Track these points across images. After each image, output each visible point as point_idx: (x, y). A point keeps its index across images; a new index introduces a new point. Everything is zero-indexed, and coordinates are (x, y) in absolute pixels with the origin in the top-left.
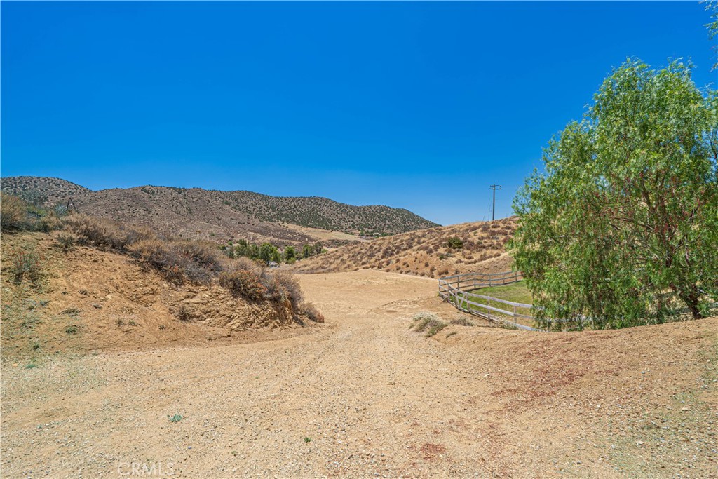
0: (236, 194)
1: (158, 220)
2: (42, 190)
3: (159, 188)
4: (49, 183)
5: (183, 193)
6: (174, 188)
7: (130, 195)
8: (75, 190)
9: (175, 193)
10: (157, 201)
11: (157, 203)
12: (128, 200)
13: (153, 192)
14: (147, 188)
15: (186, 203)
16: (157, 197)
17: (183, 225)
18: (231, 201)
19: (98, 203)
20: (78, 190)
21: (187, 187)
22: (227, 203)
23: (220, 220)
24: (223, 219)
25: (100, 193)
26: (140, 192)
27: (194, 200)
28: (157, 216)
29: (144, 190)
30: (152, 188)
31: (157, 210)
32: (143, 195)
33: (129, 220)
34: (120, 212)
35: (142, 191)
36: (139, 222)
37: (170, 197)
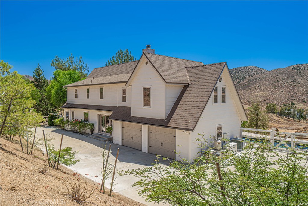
1: (299, 87)
2: (245, 73)
3: (304, 65)
4: (249, 69)
7: (285, 73)
8: (259, 72)
10: (301, 74)
11: (301, 76)
12: (282, 76)
13: (300, 68)
14: (296, 66)
16: (302, 72)
19: (266, 79)
20: (261, 72)
25: (269, 72)
26: (290, 70)
28: (299, 85)
29: (294, 68)
30: (300, 66)
31: (300, 80)
32: (292, 71)
33: (281, 88)
34: (277, 83)
35: (292, 68)
36: (286, 89)
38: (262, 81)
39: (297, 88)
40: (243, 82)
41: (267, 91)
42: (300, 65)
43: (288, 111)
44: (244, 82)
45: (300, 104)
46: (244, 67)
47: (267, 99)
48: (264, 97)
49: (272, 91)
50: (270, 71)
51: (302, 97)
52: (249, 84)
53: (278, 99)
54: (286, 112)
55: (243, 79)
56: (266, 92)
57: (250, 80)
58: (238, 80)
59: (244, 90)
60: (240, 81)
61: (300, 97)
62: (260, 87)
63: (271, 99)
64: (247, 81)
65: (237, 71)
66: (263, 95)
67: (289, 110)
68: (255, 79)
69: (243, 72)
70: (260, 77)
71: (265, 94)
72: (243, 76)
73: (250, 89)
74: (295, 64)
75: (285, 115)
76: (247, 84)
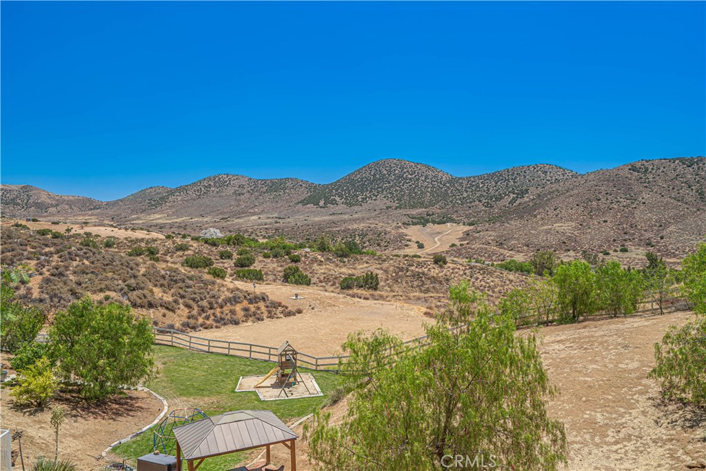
1: (642, 212)
3: (656, 162)
5: (695, 167)
6: (682, 161)
7: (615, 181)
10: (649, 182)
11: (648, 186)
13: (646, 170)
14: (638, 165)
15: (698, 182)
16: (651, 177)
17: (678, 219)
19: (572, 193)
25: (580, 178)
26: (626, 173)
28: (642, 207)
29: (634, 169)
30: (646, 164)
31: (646, 196)
32: (629, 176)
33: (603, 213)
34: (594, 203)
35: (630, 169)
36: (615, 216)
37: (672, 175)
38: (562, 198)
39: (637, 213)
40: (522, 200)
41: (572, 220)
42: (647, 161)
44: (526, 199)
45: (640, 250)
46: (529, 167)
47: (569, 238)
48: (564, 234)
49: (584, 221)
51: (647, 236)
52: (536, 204)
53: (592, 239)
55: (523, 193)
56: (570, 224)
57: (539, 195)
58: (512, 196)
59: (522, 217)
60: (517, 197)
61: (641, 235)
62: (558, 211)
64: (531, 197)
65: (512, 175)
66: (561, 230)
69: (525, 177)
70: (560, 189)
71: (567, 227)
72: (525, 188)
73: (535, 216)
76: (531, 204)
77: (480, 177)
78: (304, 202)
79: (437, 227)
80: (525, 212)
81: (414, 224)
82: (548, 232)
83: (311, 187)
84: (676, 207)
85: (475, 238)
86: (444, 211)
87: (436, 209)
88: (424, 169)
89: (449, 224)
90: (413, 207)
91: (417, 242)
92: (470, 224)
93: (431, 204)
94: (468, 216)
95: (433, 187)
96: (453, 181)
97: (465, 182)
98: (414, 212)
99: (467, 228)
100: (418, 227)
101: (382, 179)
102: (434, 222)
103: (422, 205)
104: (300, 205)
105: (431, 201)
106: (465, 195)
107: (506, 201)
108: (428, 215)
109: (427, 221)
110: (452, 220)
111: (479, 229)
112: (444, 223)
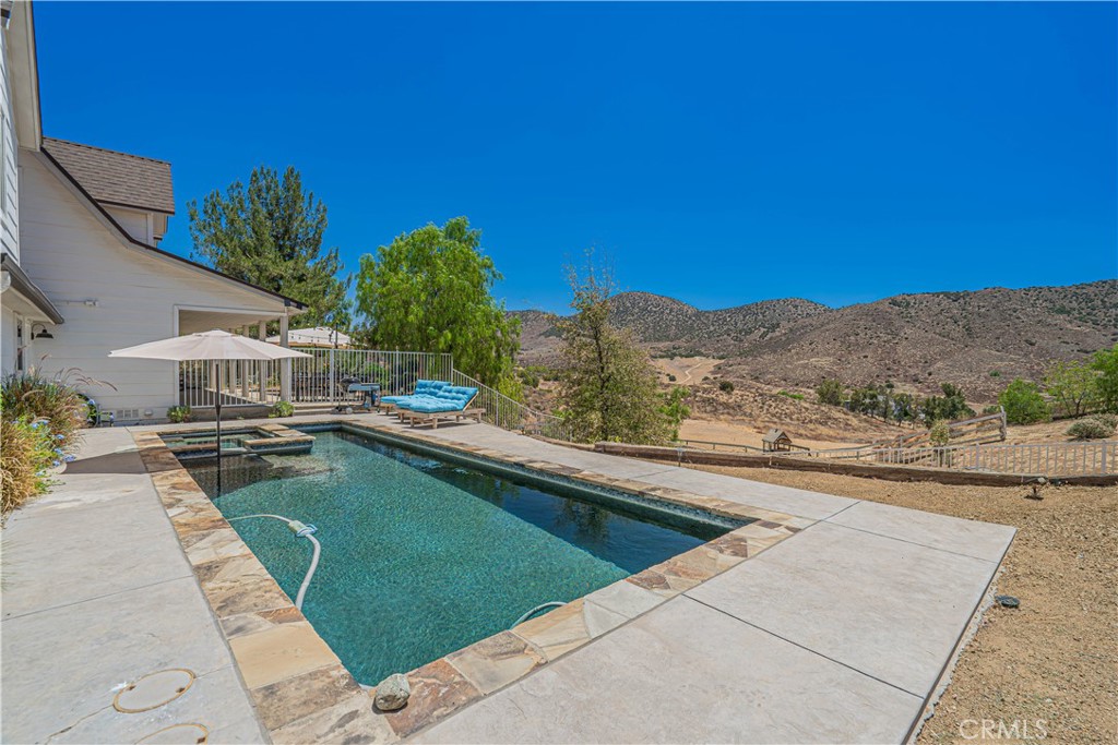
0: (1090, 291)
1: (905, 347)
2: (779, 315)
3: (918, 297)
4: (788, 305)
5: (962, 301)
6: (947, 295)
7: (874, 315)
8: (813, 311)
9: (945, 303)
10: (911, 317)
11: (910, 321)
12: (866, 320)
13: (908, 304)
14: (899, 299)
15: (965, 317)
16: (913, 312)
17: (944, 355)
18: (1075, 304)
19: (828, 327)
20: (818, 311)
21: (971, 290)
22: (1062, 311)
23: (1032, 344)
24: (1040, 342)
25: (835, 312)
26: (885, 307)
27: (983, 310)
28: (904, 343)
29: (894, 303)
30: (907, 298)
31: (909, 331)
32: (890, 310)
33: (863, 348)
34: (852, 338)
35: (890, 304)
36: (875, 352)
37: (936, 309)
38: (817, 332)
39: (900, 349)
40: (774, 335)
41: (829, 355)
42: (909, 295)
43: (871, 399)
44: (778, 333)
45: (908, 386)
46: (778, 300)
47: (829, 373)
48: (822, 369)
49: (842, 356)
50: (838, 310)
51: (912, 371)
52: (789, 338)
53: (854, 374)
54: (867, 401)
55: (774, 327)
56: (828, 358)
57: (791, 330)
58: (763, 330)
59: (775, 352)
60: (768, 331)
61: (907, 371)
62: (813, 346)
63: (838, 374)
64: (783, 331)
65: (761, 309)
66: (819, 365)
67: (873, 397)
68: (803, 328)
69: (775, 311)
70: (814, 323)
71: (825, 362)
72: (775, 322)
73: (790, 350)
74: (896, 294)
75: (865, 411)
76: (783, 338)
77: (727, 311)
78: (547, 334)
79: (686, 361)
80: (777, 346)
81: (661, 357)
82: (805, 366)
83: (552, 319)
84: (942, 343)
85: (728, 372)
86: (691, 344)
87: (682, 343)
88: (669, 302)
89: (697, 358)
90: (658, 340)
91: (668, 375)
92: (720, 358)
93: (677, 338)
94: (716, 350)
95: (678, 320)
96: (698, 314)
97: (711, 316)
98: (660, 345)
99: (717, 362)
100: (666, 359)
101: (626, 311)
102: (682, 356)
103: (668, 338)
104: (543, 337)
105: (676, 334)
106: (712, 328)
107: (757, 334)
108: (674, 348)
109: (675, 355)
110: (700, 354)
111: (731, 362)
112: (692, 356)
